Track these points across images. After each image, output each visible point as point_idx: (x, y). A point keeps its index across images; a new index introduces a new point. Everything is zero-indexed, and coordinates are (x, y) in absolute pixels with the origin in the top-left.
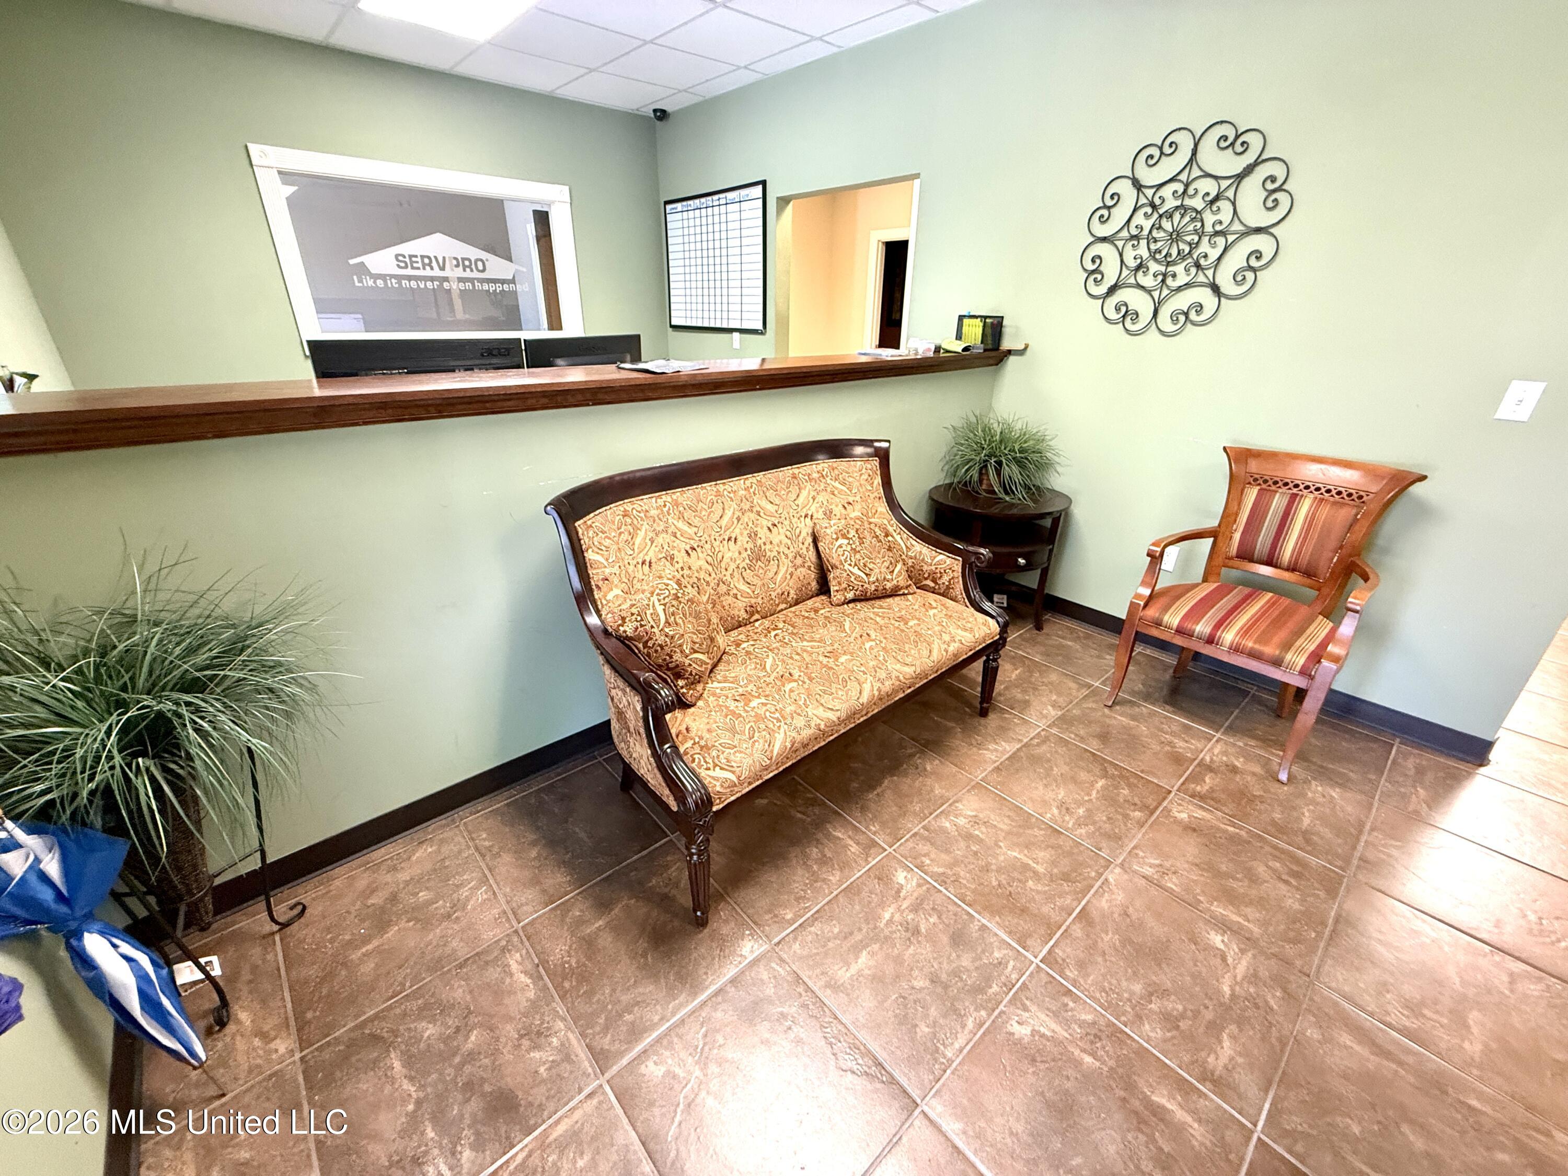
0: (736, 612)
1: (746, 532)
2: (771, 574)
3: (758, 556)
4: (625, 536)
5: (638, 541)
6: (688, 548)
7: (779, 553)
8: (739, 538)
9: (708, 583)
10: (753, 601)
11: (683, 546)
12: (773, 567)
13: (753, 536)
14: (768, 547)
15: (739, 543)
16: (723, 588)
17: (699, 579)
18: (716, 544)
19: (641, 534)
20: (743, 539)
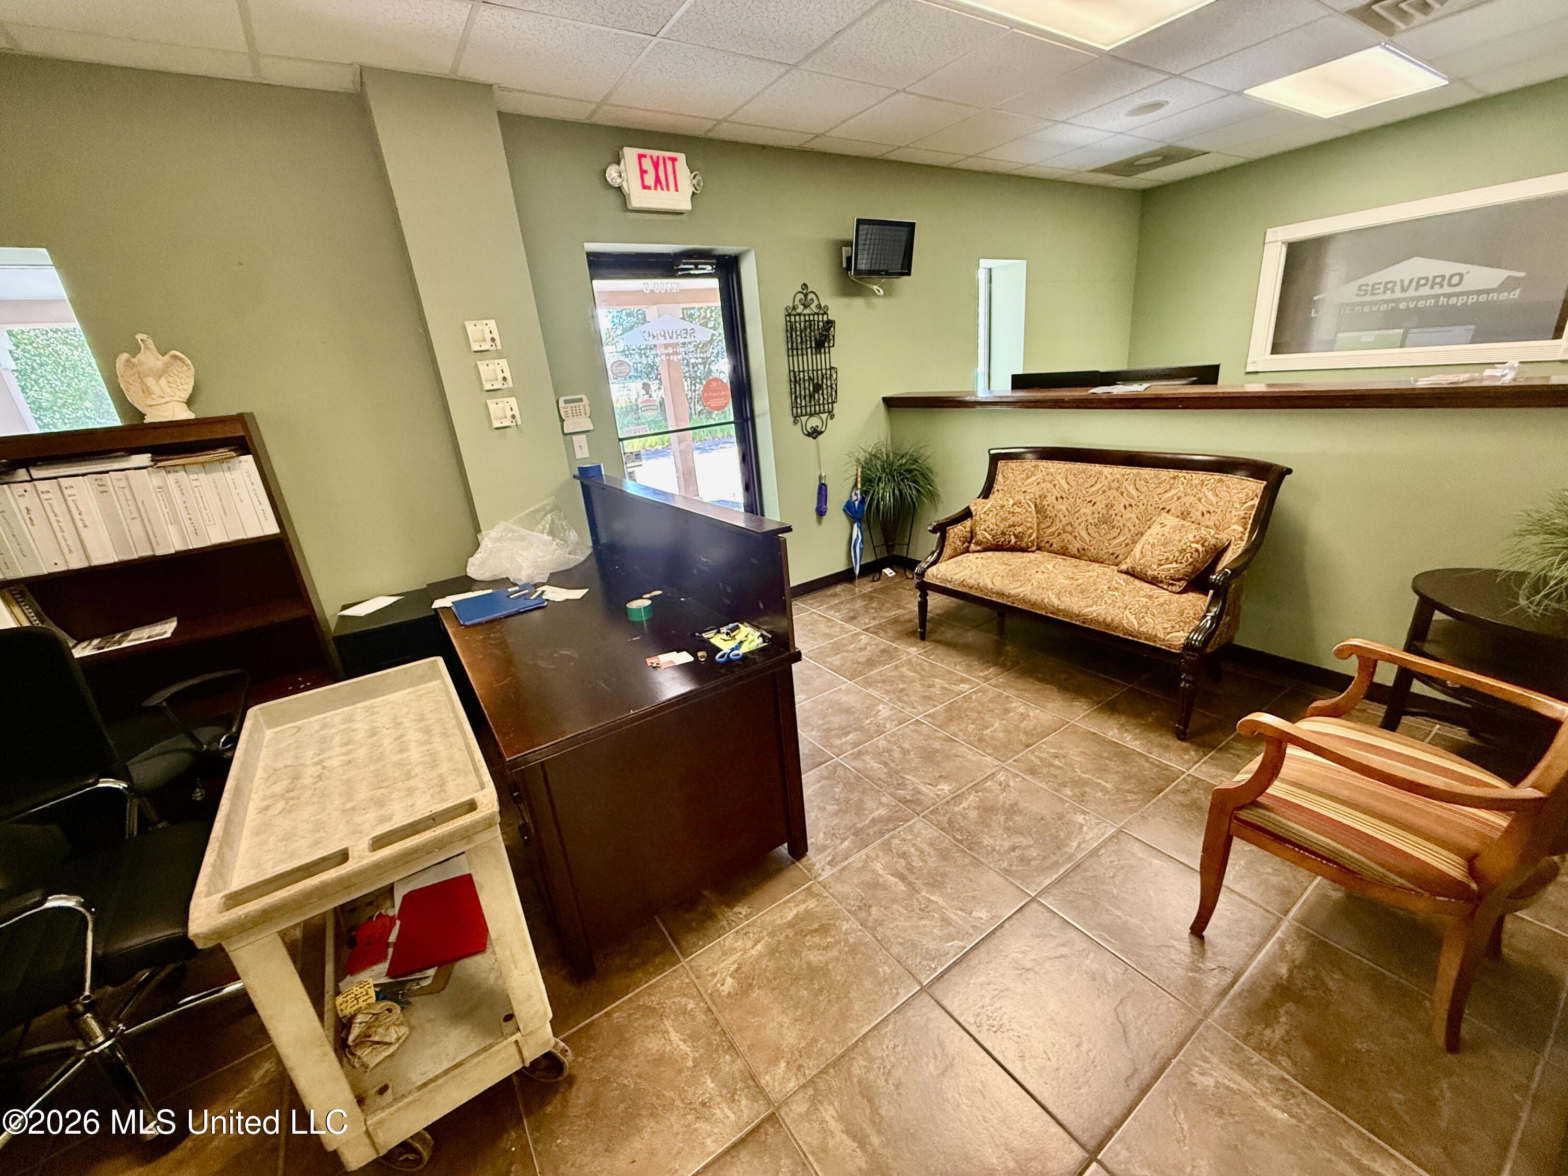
0: (1070, 547)
1: (1104, 502)
2: (1109, 537)
3: (1106, 520)
4: (1024, 476)
5: (1028, 481)
6: (1059, 496)
7: (1124, 525)
8: (1098, 503)
9: (1061, 521)
10: (1086, 547)
11: (1056, 494)
12: (1115, 532)
13: (1109, 506)
14: (1118, 518)
15: (1096, 506)
16: (1069, 528)
17: (1056, 516)
18: (1078, 500)
19: (1034, 478)
20: (1100, 506)
